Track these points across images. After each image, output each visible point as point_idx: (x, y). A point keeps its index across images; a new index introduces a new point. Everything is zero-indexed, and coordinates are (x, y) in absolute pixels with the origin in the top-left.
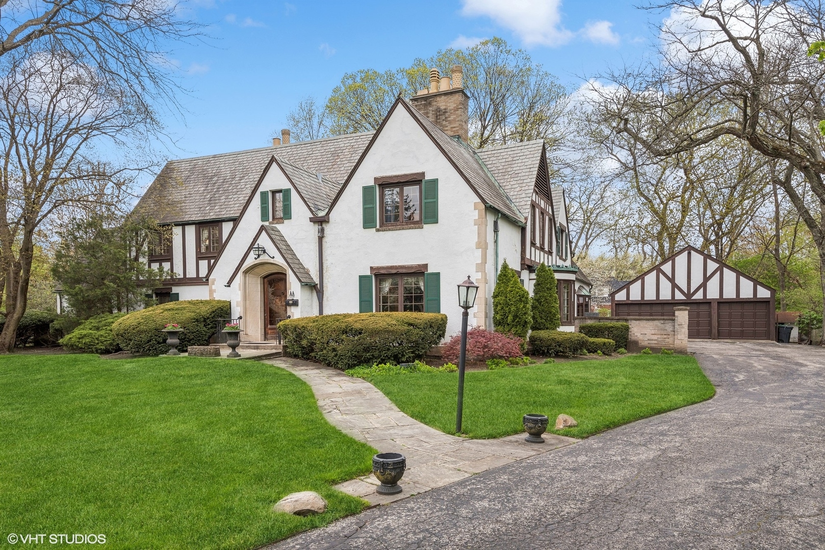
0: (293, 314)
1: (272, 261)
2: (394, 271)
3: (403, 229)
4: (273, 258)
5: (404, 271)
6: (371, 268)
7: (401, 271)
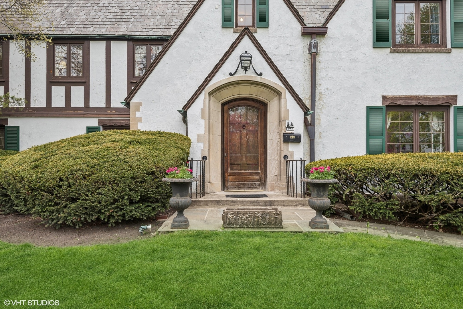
0: (292, 154)
1: (258, 79)
2: (414, 103)
3: (427, 52)
4: (261, 74)
5: (427, 103)
6: (384, 98)
7: (424, 102)
